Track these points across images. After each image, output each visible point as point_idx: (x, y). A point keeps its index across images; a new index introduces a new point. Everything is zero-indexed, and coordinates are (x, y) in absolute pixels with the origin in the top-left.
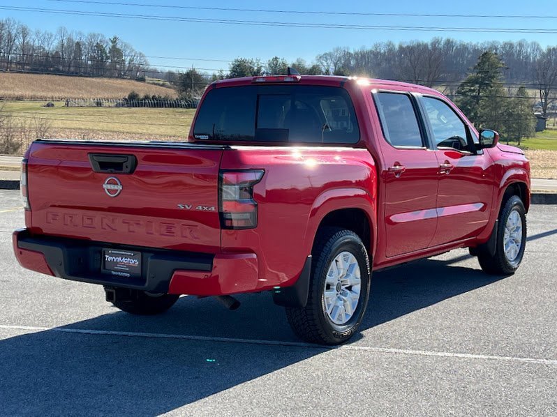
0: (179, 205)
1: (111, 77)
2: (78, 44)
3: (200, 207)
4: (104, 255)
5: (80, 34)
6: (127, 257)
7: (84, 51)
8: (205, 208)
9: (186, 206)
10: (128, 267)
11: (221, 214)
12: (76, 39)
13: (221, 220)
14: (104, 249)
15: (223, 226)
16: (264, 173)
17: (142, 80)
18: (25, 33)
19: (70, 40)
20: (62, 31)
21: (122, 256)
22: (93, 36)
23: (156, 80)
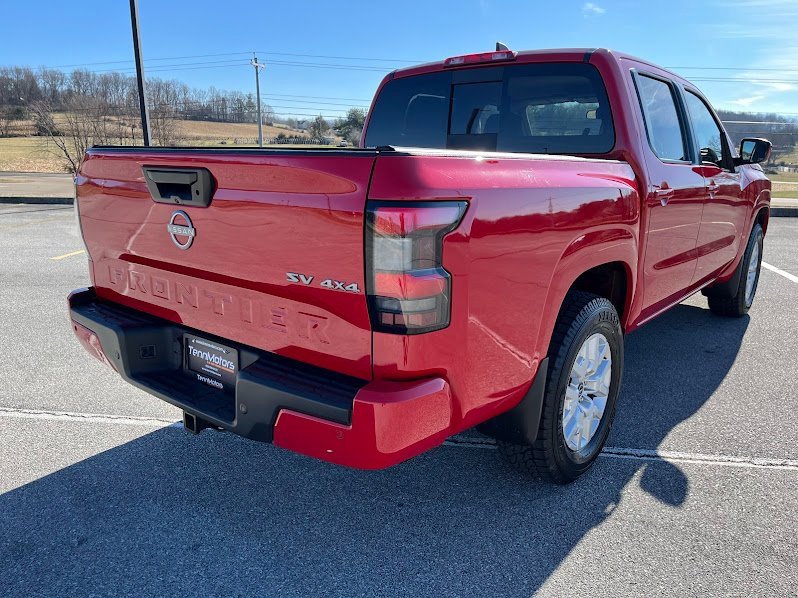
0: (289, 275)
1: (248, 122)
2: (223, 100)
3: (329, 282)
4: (187, 344)
5: (225, 91)
6: (219, 354)
7: (228, 104)
8: (339, 286)
9: (302, 277)
10: (220, 371)
11: (372, 300)
12: (222, 95)
13: (371, 312)
14: (186, 335)
15: (378, 326)
16: (468, 206)
17: (270, 125)
18: (185, 90)
19: (218, 96)
20: (212, 89)
21: (212, 352)
22: (235, 93)
23: (281, 125)
